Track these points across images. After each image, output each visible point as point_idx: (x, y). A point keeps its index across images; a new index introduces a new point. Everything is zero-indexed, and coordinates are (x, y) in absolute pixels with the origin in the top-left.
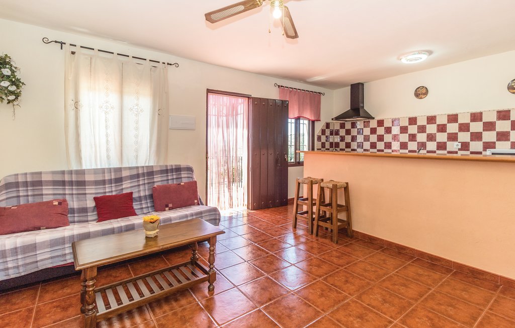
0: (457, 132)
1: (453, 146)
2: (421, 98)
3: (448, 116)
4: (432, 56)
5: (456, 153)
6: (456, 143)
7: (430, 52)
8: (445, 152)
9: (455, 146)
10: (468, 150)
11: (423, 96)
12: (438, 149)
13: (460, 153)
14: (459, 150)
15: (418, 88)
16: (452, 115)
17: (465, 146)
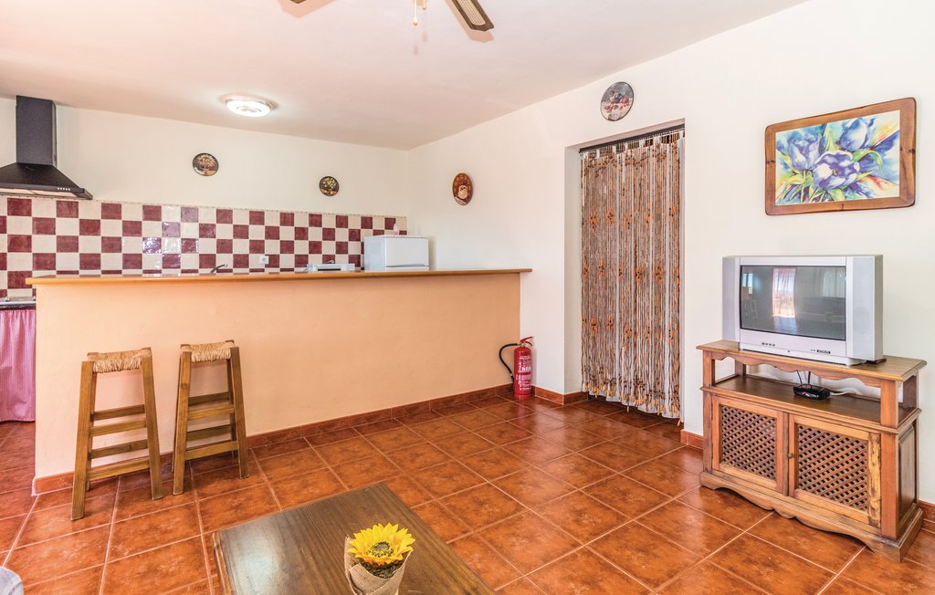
0: (263, 238)
1: (258, 260)
2: (206, 175)
3: (251, 212)
4: (275, 113)
5: (263, 270)
6: (261, 256)
7: (272, 106)
8: (247, 270)
9: (261, 261)
10: (278, 267)
11: (209, 172)
12: (235, 266)
13: (268, 270)
14: (266, 266)
15: (200, 155)
16: (256, 212)
17: (274, 261)
